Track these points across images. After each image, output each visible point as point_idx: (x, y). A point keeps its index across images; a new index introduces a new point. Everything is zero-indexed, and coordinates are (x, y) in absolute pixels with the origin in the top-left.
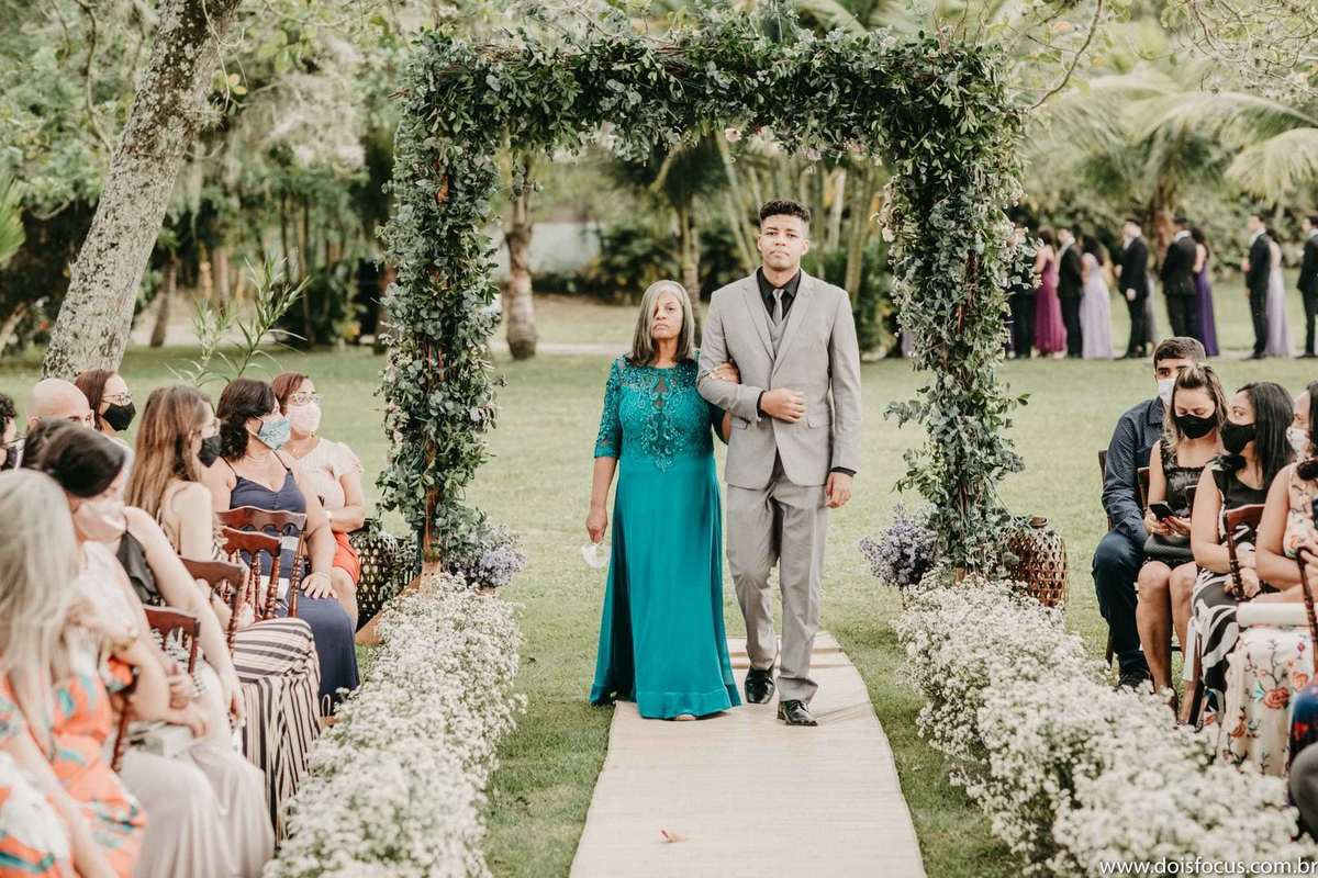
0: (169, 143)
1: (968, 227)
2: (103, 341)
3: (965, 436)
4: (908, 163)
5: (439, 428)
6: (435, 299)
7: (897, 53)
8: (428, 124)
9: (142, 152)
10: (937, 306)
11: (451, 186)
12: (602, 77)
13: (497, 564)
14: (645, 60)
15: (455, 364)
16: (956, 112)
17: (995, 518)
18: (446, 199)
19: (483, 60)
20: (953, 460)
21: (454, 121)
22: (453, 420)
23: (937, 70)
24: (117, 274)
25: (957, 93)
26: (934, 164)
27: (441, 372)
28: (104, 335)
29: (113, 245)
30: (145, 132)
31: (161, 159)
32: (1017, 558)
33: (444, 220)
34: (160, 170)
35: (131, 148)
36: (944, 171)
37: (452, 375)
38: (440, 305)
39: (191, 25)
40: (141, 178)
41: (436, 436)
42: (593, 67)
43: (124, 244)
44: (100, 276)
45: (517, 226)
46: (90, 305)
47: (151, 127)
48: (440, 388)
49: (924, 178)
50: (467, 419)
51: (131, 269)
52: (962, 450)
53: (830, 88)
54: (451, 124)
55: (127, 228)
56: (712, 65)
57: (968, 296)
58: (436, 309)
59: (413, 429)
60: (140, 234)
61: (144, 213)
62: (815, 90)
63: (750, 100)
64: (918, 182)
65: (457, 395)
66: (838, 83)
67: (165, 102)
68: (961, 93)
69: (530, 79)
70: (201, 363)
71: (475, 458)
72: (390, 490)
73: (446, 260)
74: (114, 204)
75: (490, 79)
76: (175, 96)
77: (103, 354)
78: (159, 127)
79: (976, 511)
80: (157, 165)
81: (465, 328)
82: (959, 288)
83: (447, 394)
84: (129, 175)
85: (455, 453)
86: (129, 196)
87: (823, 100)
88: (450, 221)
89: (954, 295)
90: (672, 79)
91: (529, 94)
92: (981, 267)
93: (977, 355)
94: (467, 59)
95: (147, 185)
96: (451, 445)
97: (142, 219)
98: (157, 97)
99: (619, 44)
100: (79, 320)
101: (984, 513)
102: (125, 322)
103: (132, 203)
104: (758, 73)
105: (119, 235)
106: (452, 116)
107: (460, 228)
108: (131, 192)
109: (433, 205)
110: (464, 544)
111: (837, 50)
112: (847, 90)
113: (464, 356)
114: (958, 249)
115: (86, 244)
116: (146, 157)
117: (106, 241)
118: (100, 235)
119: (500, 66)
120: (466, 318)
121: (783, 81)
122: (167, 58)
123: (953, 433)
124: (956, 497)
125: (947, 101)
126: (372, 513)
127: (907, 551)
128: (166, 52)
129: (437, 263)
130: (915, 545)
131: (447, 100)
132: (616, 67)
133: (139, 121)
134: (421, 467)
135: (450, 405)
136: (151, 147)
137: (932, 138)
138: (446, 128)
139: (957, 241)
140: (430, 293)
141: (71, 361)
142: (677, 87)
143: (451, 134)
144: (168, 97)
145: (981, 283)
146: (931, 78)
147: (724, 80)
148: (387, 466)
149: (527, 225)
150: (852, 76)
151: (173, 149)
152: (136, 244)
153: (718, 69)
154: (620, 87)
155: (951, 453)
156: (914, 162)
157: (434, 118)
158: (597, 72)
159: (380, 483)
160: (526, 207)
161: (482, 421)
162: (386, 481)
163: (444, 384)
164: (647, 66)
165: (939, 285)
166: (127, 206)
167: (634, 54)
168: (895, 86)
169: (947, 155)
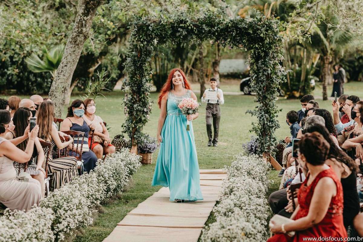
0: (80, 41)
1: (267, 67)
2: (63, 89)
3: (265, 119)
4: (252, 51)
5: (136, 113)
6: (136, 81)
7: (251, 23)
8: (135, 38)
9: (73, 43)
10: (260, 86)
11: (141, 54)
12: (178, 27)
13: (151, 147)
14: (188, 24)
15: (141, 97)
16: (264, 38)
17: (273, 140)
18: (139, 57)
19: (149, 23)
20: (262, 125)
21: (141, 37)
22: (140, 111)
23: (260, 27)
24: (67, 73)
25: (264, 33)
26: (259, 51)
27: (137, 99)
28: (63, 88)
29: (66, 66)
30: (74, 38)
31: (78, 45)
32: (278, 150)
33: (139, 62)
34: (78, 47)
35: (71, 42)
36: (262, 53)
37: (140, 100)
38: (137, 83)
39: (86, 12)
40: (73, 49)
41: (136, 115)
42: (175, 25)
43: (68, 66)
44: (62, 73)
45: (216, 60)
46: (60, 80)
47: (76, 37)
48: (137, 103)
49: (257, 54)
50: (143, 111)
51: (70, 72)
52: (264, 122)
53: (234, 31)
54: (140, 38)
55: (69, 62)
56: (204, 25)
57: (267, 84)
58: (136, 84)
59: (131, 113)
60: (72, 63)
61: (73, 58)
62: (230, 32)
63: (214, 34)
64: (256, 55)
65: (141, 105)
66: (236, 30)
67: (79, 31)
68: (266, 33)
69: (160, 28)
70: (88, 95)
71: (145, 121)
72: (125, 128)
73: (139, 72)
74: (66, 56)
75: (150, 27)
76: (82, 29)
77: (63, 92)
78: (77, 37)
79: (268, 138)
80: (77, 46)
81: (143, 89)
82: (265, 82)
83: (139, 105)
84: (70, 48)
85: (140, 119)
86: (70, 54)
87: (232, 34)
88: (140, 62)
89: (264, 84)
90: (195, 28)
91: (160, 32)
92: (271, 77)
93: (269, 99)
94: (145, 22)
95: (74, 51)
96: (139, 117)
97: (73, 59)
98: (77, 29)
99: (182, 19)
100: (57, 84)
101: (270, 138)
102: (69, 85)
103: (71, 55)
104: (215, 27)
105: (67, 63)
106: (141, 36)
107: (143, 64)
108: (70, 52)
109: (136, 58)
110: (141, 142)
111: (236, 22)
112: (238, 32)
113: (143, 96)
114: (265, 72)
115: (59, 65)
116: (74, 44)
117: (64, 65)
118: (63, 63)
119: (153, 24)
120: (143, 86)
121: (222, 29)
122: (80, 20)
123: (262, 118)
124: (263, 134)
125: (262, 35)
126: (121, 133)
127: (253, 147)
128: (80, 18)
129: (136, 72)
130: (255, 146)
131: (140, 32)
132: (181, 25)
133: (73, 35)
134: (132, 122)
135: (139, 107)
136: (75, 42)
137: (259, 44)
138: (139, 39)
139: (265, 70)
140: (135, 80)
141: (55, 94)
142: (196, 31)
143: (140, 41)
144: (80, 29)
145: (271, 81)
146: (258, 29)
147: (207, 29)
148: (124, 122)
149: (219, 60)
150: (239, 28)
151: (81, 42)
152: (71, 65)
153: (206, 26)
154: (181, 30)
155: (262, 123)
156: (254, 50)
157: (137, 37)
158: (177, 26)
159: (122, 126)
160: (218, 55)
161: (147, 112)
162: (124, 126)
163: (138, 102)
164: (188, 25)
165: (260, 81)
166: (69, 56)
167: (186, 22)
168: (249, 31)
169: (262, 49)
